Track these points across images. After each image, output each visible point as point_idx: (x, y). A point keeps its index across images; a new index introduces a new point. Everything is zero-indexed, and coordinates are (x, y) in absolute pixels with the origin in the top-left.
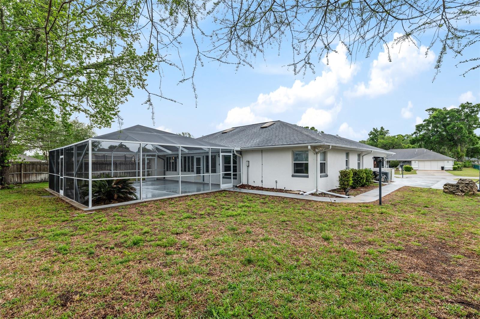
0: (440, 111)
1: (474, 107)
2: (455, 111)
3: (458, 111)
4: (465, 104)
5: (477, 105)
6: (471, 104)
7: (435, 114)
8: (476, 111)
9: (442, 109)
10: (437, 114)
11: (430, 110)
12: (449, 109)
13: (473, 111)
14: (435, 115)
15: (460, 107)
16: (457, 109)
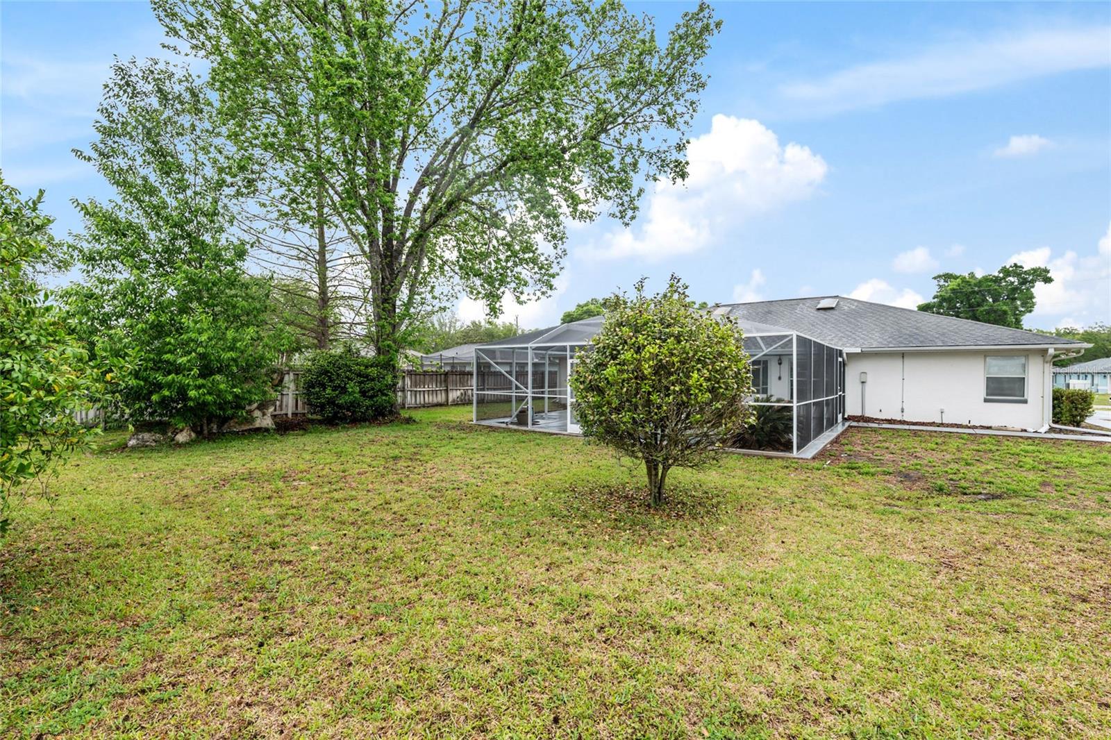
0: (964, 280)
1: (1026, 273)
2: (991, 280)
3: (997, 280)
4: (1011, 267)
5: (1033, 269)
6: (1021, 267)
7: (953, 284)
8: (1030, 282)
9: (967, 275)
10: (959, 285)
11: (940, 276)
12: (979, 275)
13: (1024, 282)
14: (955, 287)
15: (999, 272)
16: (994, 276)
